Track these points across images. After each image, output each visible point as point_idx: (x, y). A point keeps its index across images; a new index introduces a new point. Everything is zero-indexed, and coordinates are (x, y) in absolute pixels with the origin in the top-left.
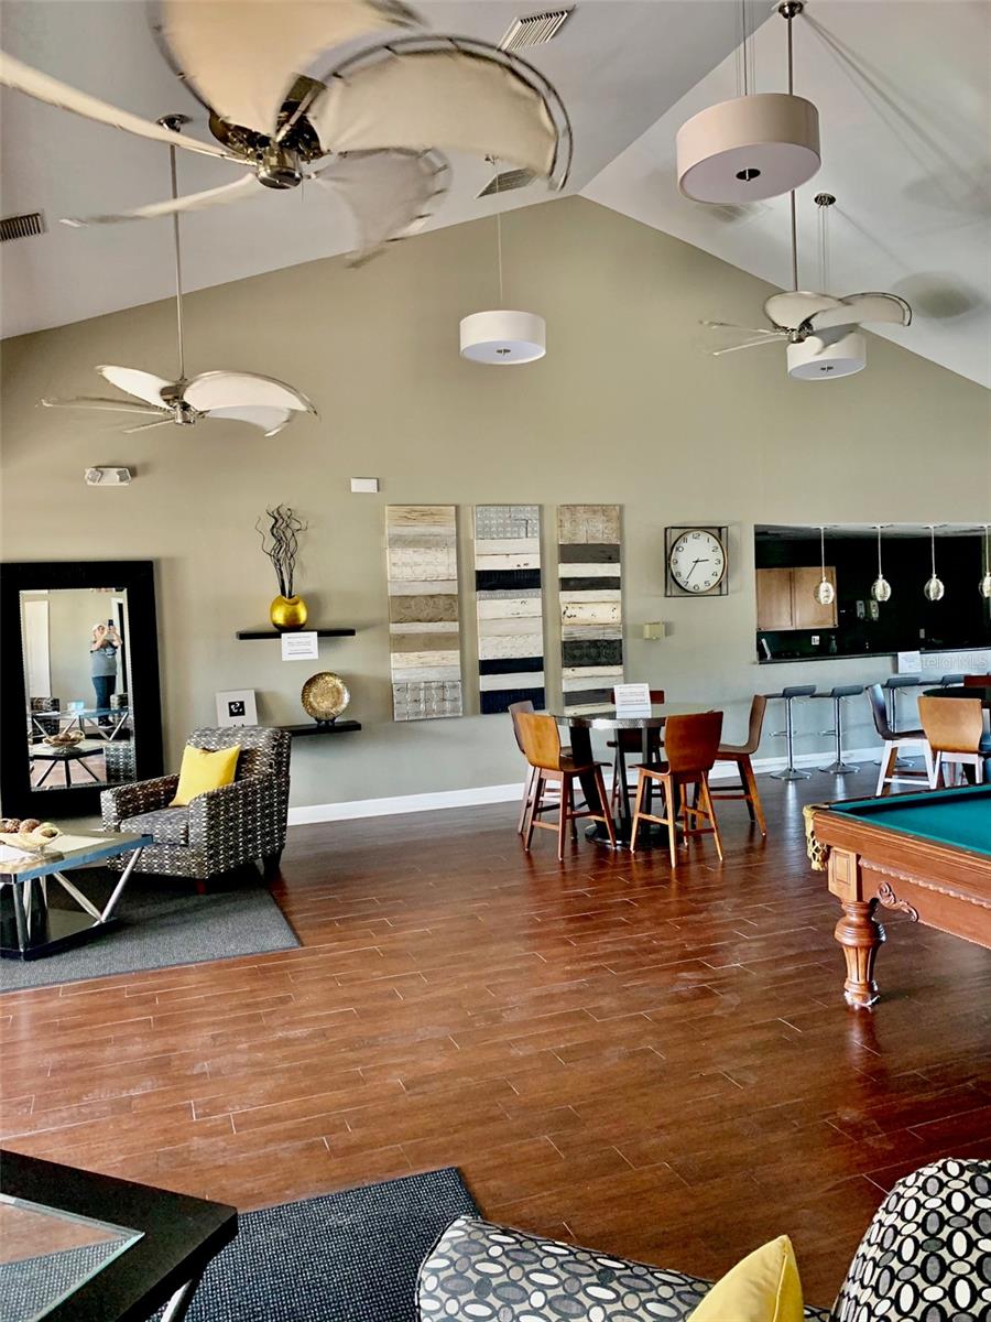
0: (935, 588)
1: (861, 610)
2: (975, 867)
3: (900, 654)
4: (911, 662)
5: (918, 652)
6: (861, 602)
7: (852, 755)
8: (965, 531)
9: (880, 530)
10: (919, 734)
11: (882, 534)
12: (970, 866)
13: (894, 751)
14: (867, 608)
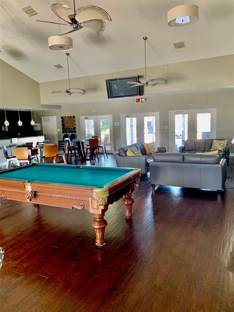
0: (20, 123)
1: (3, 129)
2: (16, 183)
3: (12, 139)
4: (16, 141)
5: (17, 138)
6: (3, 127)
7: (2, 164)
8: (27, 110)
9: (5, 109)
10: (15, 157)
11: (6, 110)
12: (15, 183)
13: (10, 162)
14: (5, 128)
